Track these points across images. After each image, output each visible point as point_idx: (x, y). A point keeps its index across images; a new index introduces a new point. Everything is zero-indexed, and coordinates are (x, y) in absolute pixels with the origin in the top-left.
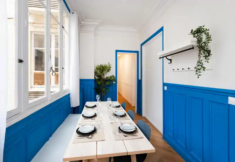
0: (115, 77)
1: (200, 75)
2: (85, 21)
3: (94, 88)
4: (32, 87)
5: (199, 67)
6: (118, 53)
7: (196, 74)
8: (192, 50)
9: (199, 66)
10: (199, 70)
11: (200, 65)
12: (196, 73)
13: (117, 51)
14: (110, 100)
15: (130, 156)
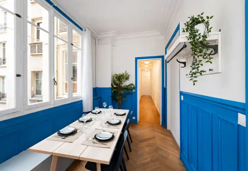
0: (135, 85)
1: (196, 81)
2: (101, 35)
3: (111, 96)
4: (64, 94)
5: (194, 71)
6: (138, 60)
7: (191, 80)
8: (184, 48)
9: (193, 69)
10: (195, 74)
11: (196, 68)
12: (191, 78)
13: (137, 59)
14: (112, 108)
15: (96, 163)
